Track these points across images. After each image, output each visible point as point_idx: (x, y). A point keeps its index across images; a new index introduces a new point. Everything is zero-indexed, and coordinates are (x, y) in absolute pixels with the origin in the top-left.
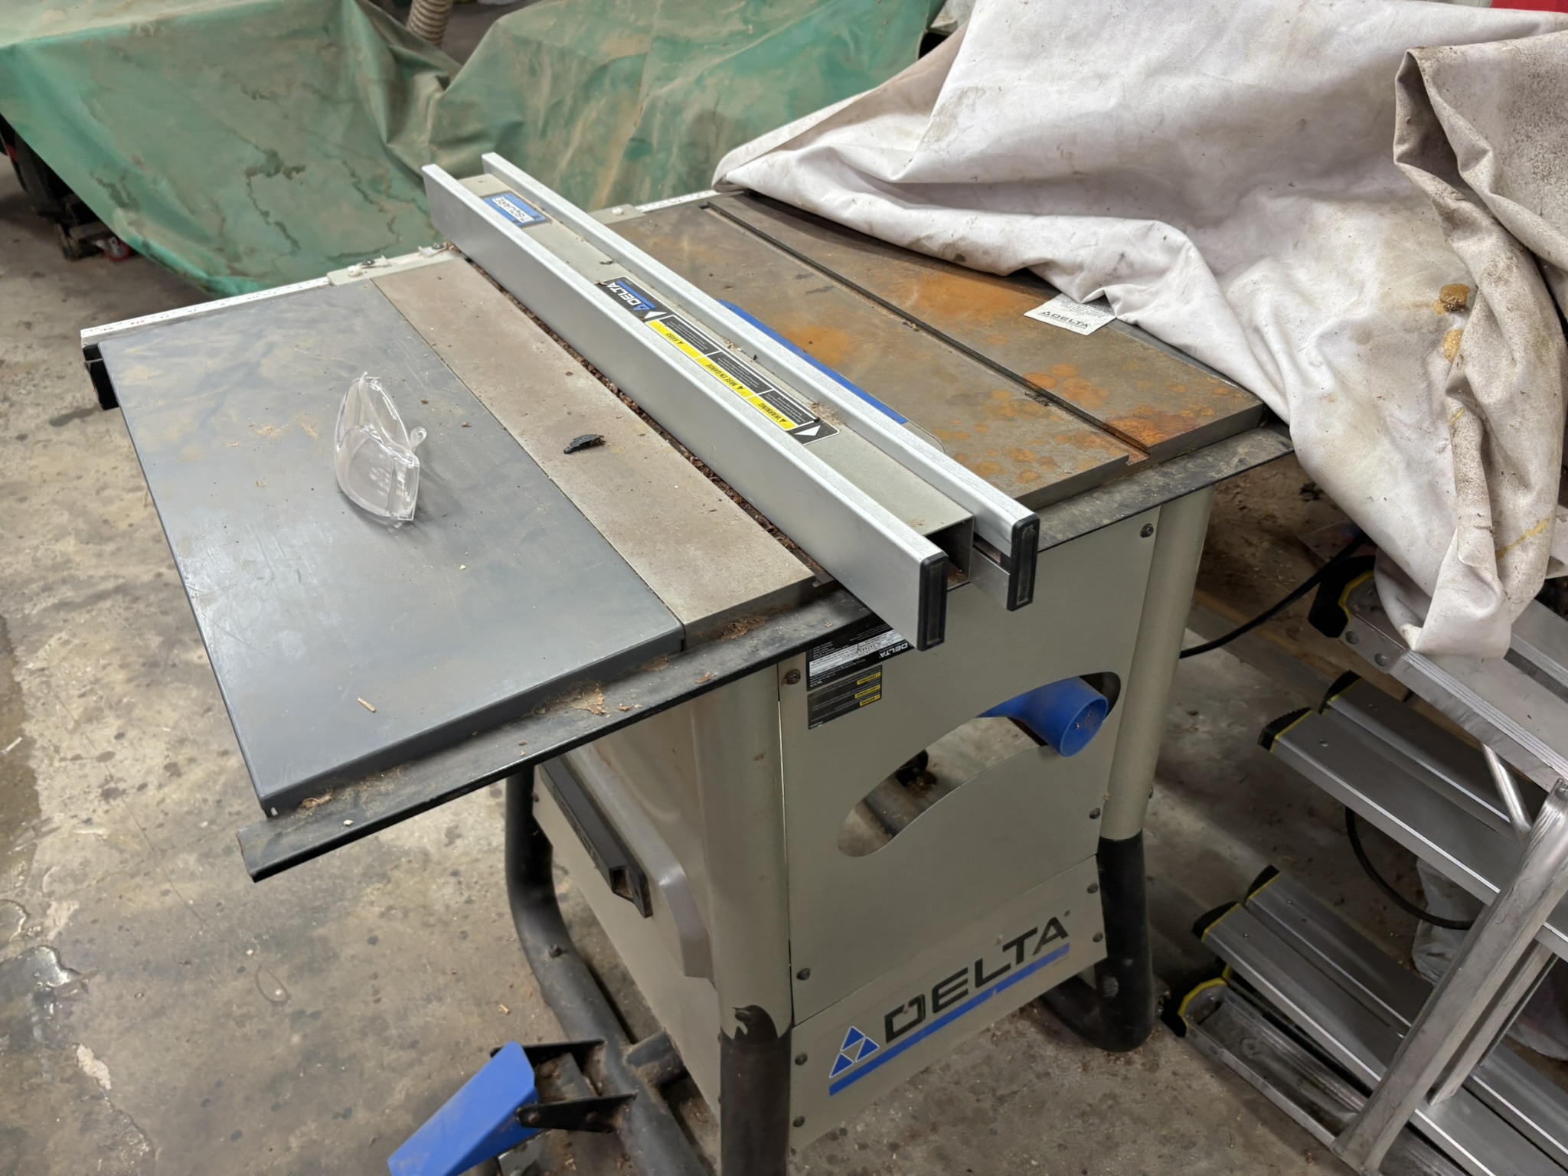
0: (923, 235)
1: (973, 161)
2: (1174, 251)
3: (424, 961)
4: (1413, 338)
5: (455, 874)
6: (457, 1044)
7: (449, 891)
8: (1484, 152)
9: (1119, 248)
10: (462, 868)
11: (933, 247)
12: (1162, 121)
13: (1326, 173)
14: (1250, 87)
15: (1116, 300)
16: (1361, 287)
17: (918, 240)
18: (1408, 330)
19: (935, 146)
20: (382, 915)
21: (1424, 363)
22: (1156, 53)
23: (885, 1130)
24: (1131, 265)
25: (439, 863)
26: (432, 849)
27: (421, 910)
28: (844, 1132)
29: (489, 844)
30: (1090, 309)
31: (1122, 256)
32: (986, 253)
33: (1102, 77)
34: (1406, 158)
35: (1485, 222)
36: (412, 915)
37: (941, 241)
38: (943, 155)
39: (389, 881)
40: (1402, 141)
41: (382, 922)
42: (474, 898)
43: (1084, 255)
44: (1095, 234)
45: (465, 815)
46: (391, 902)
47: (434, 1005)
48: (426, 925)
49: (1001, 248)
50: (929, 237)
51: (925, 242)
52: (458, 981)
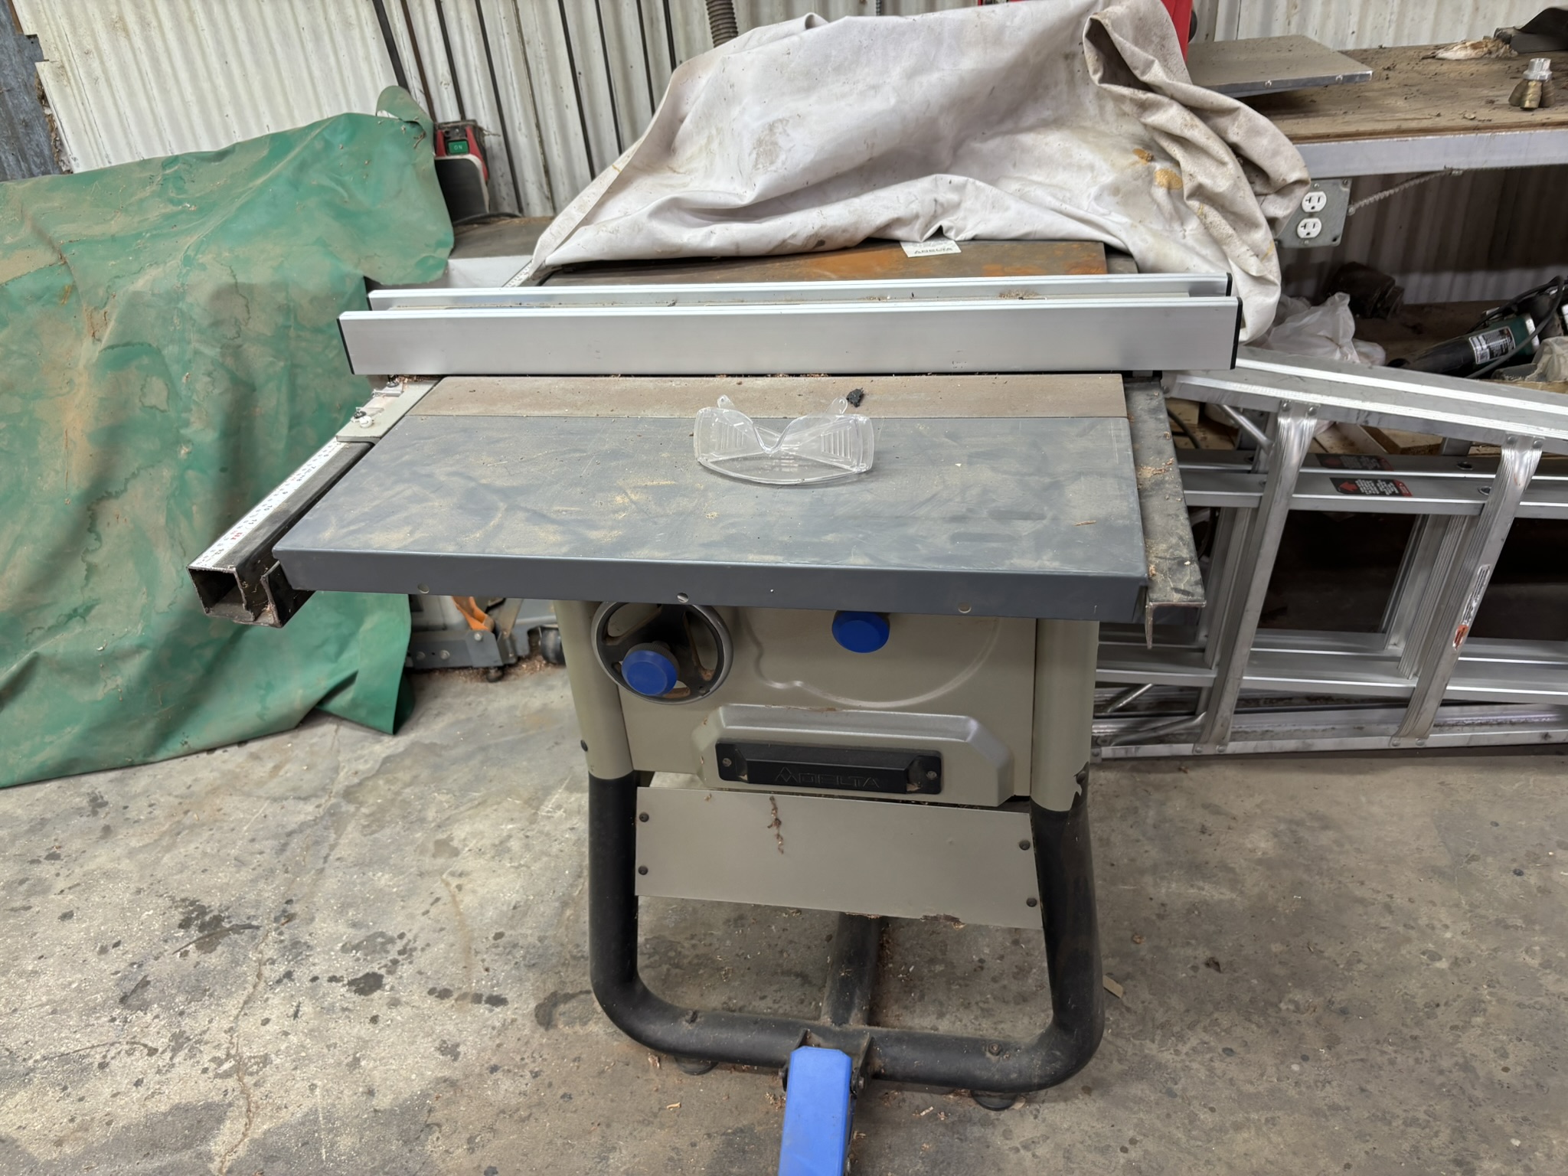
0: (788, 235)
1: (806, 170)
2: (960, 189)
3: (559, 1142)
4: (1139, 182)
5: (494, 1069)
6: (671, 1159)
7: (506, 1084)
8: (1152, 62)
9: (930, 197)
10: (494, 1061)
11: (798, 242)
12: (929, 105)
13: (1002, 120)
14: (973, 70)
15: (950, 229)
16: (1092, 168)
17: (784, 241)
18: (1135, 179)
19: (773, 168)
20: (471, 1150)
21: (1150, 195)
22: (907, 62)
23: (1000, 939)
24: (942, 205)
25: (467, 1077)
26: (446, 1073)
27: (502, 1116)
28: (981, 961)
29: (494, 1028)
30: (932, 243)
31: (936, 201)
32: (844, 231)
33: (875, 88)
34: (1102, 80)
35: (1165, 100)
36: (497, 1126)
37: (805, 235)
38: (782, 172)
39: (439, 1125)
40: (1095, 72)
41: (478, 1153)
42: (537, 1069)
43: (915, 208)
44: (910, 193)
45: (438, 1029)
46: (465, 1135)
47: (613, 1159)
48: (523, 1120)
49: (856, 223)
50: (794, 236)
51: (790, 241)
52: (608, 1126)
